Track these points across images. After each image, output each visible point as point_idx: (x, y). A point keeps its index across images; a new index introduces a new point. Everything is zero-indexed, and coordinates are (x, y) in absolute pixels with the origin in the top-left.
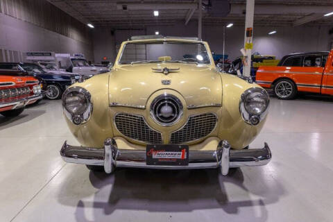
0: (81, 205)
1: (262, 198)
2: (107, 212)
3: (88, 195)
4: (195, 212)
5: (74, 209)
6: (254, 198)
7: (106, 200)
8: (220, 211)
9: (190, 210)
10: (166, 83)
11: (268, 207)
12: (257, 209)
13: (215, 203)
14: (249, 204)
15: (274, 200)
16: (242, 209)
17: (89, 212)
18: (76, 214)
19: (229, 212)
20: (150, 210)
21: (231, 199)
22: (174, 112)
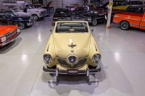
0: (49, 82)
1: (99, 80)
2: (57, 85)
3: (51, 79)
4: (80, 84)
5: (48, 84)
6: (96, 80)
7: (56, 81)
8: (87, 84)
9: (79, 84)
10: (72, 51)
11: (99, 83)
12: (96, 83)
13: (86, 81)
14: (95, 82)
15: (102, 81)
16: (92, 84)
17: (52, 85)
18: (49, 85)
19: (89, 84)
20: (68, 84)
21: (90, 81)
22: (74, 60)
